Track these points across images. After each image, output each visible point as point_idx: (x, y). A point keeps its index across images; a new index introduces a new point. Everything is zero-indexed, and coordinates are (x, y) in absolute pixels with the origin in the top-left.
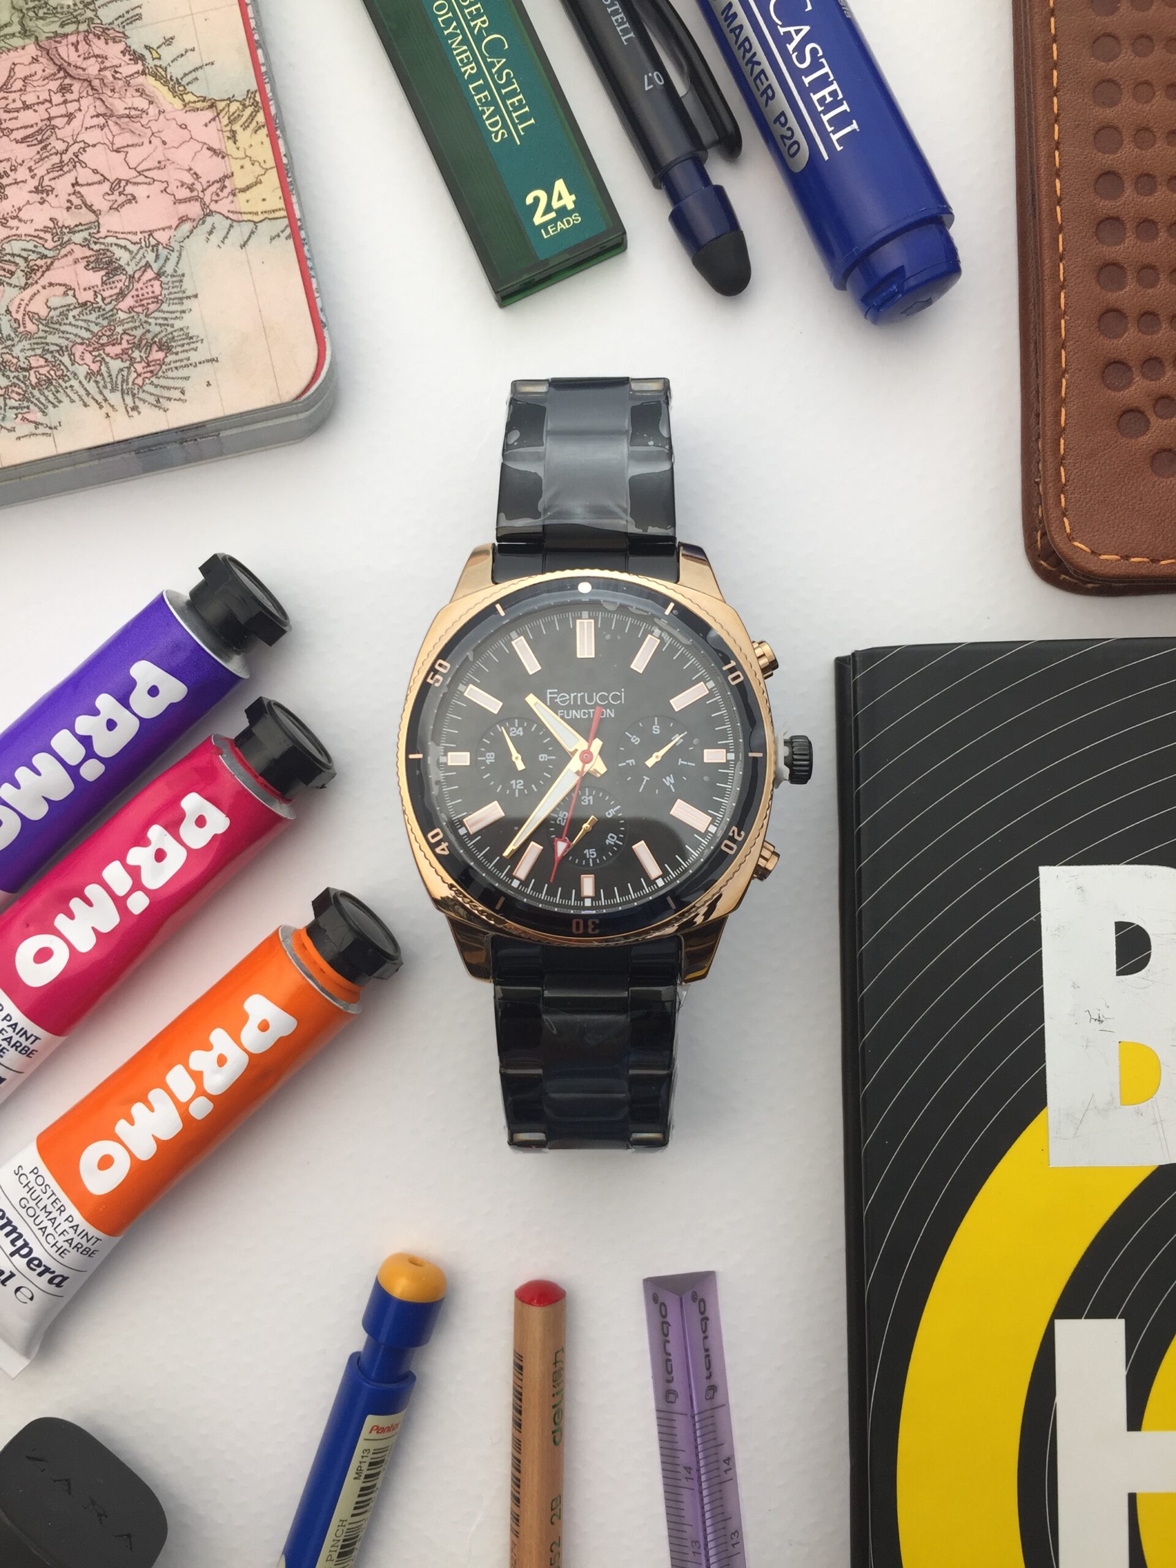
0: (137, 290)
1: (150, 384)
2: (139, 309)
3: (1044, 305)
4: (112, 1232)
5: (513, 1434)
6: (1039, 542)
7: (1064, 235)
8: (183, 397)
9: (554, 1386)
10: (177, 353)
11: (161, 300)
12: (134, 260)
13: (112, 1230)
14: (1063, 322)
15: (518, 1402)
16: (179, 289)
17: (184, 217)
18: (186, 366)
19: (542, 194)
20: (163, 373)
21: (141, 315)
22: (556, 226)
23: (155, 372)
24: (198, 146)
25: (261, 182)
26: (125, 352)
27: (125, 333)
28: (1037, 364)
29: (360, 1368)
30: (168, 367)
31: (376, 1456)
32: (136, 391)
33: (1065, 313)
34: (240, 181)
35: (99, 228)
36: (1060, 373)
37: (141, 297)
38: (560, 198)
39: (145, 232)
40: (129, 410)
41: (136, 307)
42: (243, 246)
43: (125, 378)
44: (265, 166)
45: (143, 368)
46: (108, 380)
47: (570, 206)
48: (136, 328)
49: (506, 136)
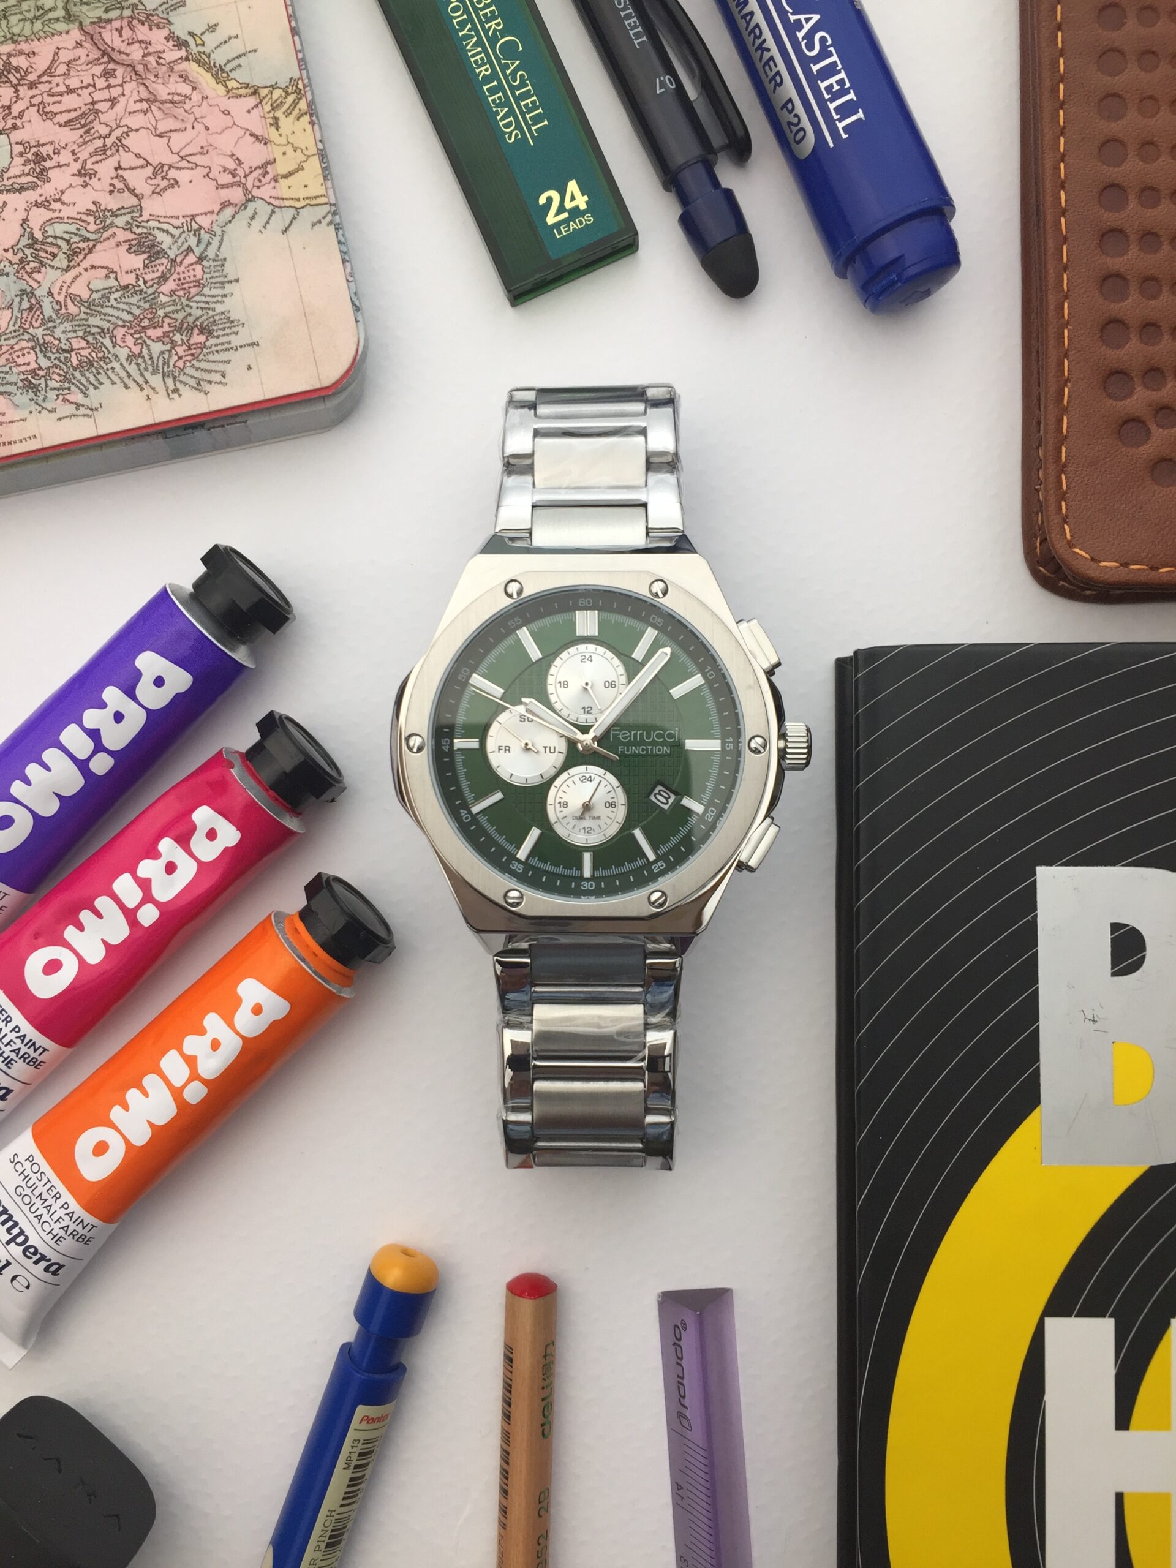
0: (179, 273)
1: (191, 367)
2: (181, 293)
3: (1047, 314)
4: (108, 1219)
5: (502, 1427)
6: (1038, 549)
7: (1069, 245)
8: (223, 380)
9: (543, 1379)
10: (218, 337)
11: (203, 284)
12: (176, 244)
13: (108, 1218)
14: (1066, 331)
15: (508, 1394)
16: (220, 274)
17: (226, 201)
18: (227, 350)
19: (555, 195)
20: (204, 356)
21: (182, 298)
22: (569, 226)
23: (196, 356)
24: (242, 132)
25: (303, 169)
26: (166, 335)
27: (166, 316)
28: (1039, 373)
29: (352, 1359)
30: (209, 350)
31: (365, 1446)
32: (176, 374)
33: (1068, 323)
34: (282, 168)
35: (141, 211)
36: (1062, 382)
37: (183, 281)
38: (573, 198)
39: (188, 216)
40: (170, 392)
41: (178, 290)
42: (285, 231)
43: (166, 361)
44: (308, 153)
45: (184, 351)
46: (149, 362)
47: (583, 207)
48: (177, 311)
49: (520, 137)
